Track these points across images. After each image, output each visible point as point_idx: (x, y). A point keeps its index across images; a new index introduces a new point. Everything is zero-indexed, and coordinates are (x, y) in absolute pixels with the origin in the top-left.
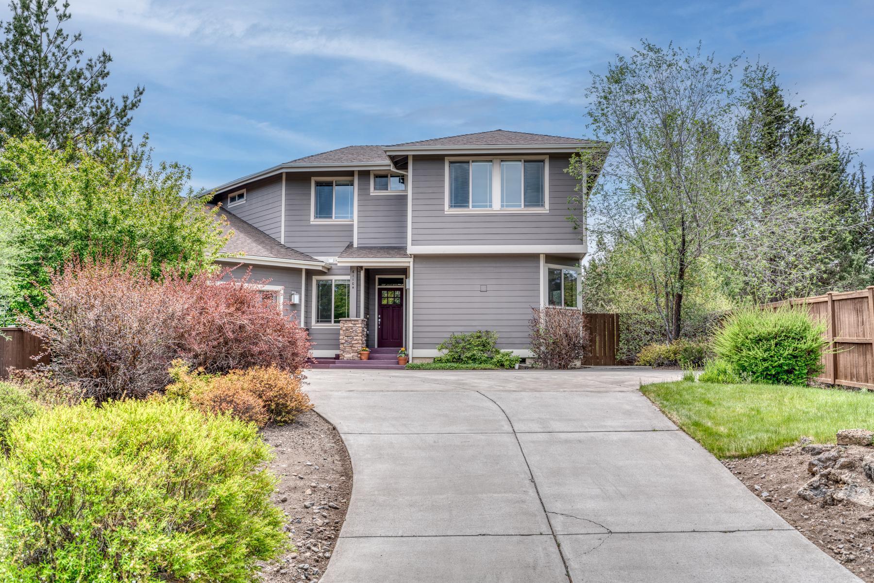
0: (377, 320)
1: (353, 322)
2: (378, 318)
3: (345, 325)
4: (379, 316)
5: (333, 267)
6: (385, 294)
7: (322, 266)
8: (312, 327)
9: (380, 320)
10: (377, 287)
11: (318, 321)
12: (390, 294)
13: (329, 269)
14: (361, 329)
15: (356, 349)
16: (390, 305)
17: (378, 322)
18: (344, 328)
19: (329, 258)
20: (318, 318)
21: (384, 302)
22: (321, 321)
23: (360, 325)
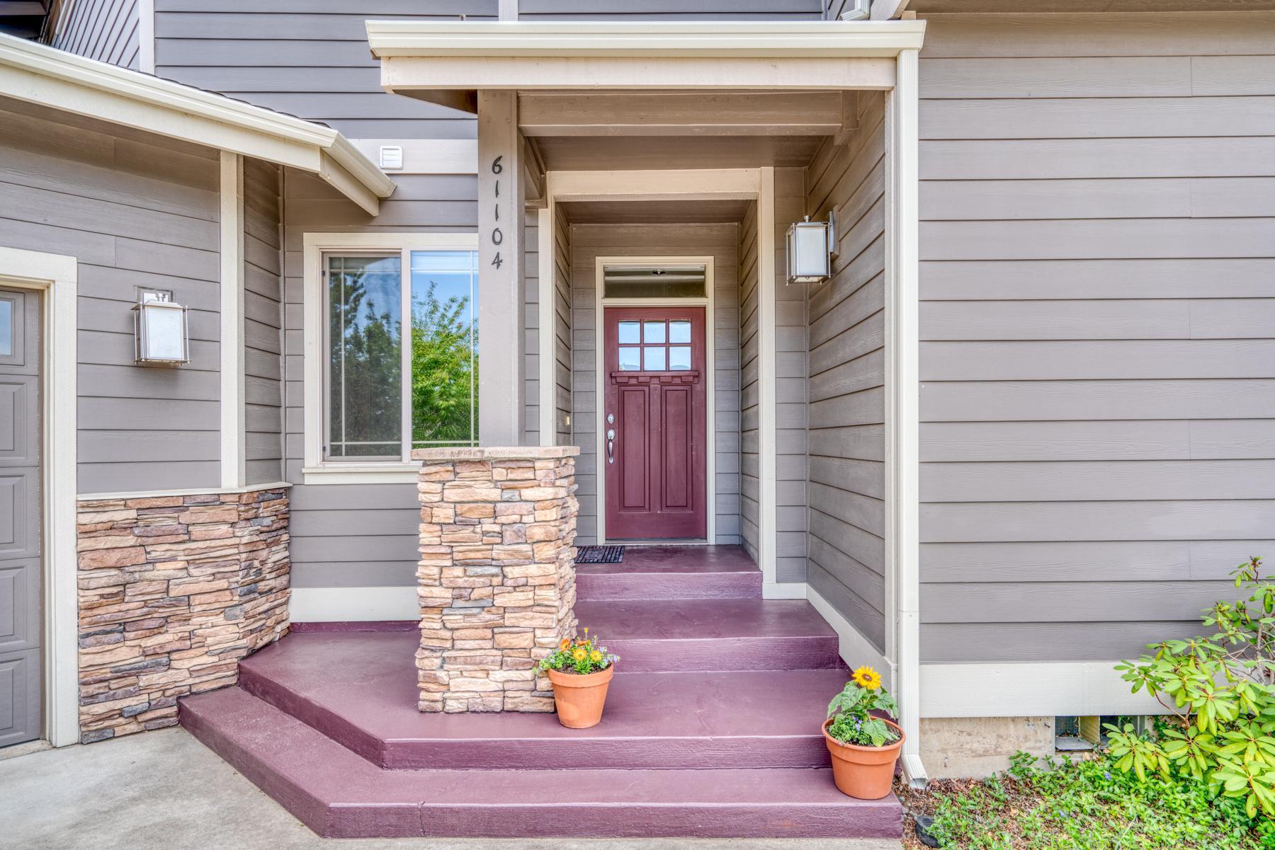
0: (601, 434)
1: (499, 473)
2: (608, 426)
3: (452, 495)
4: (611, 418)
5: (406, 188)
6: (628, 332)
7: (324, 153)
8: (308, 480)
9: (611, 433)
10: (602, 302)
11: (336, 451)
12: (655, 331)
13: (382, 201)
14: (553, 514)
15: (525, 641)
16: (655, 376)
17: (607, 441)
18: (444, 514)
19: (382, 144)
20: (335, 436)
21: (628, 360)
22: (352, 451)
23: (548, 492)
